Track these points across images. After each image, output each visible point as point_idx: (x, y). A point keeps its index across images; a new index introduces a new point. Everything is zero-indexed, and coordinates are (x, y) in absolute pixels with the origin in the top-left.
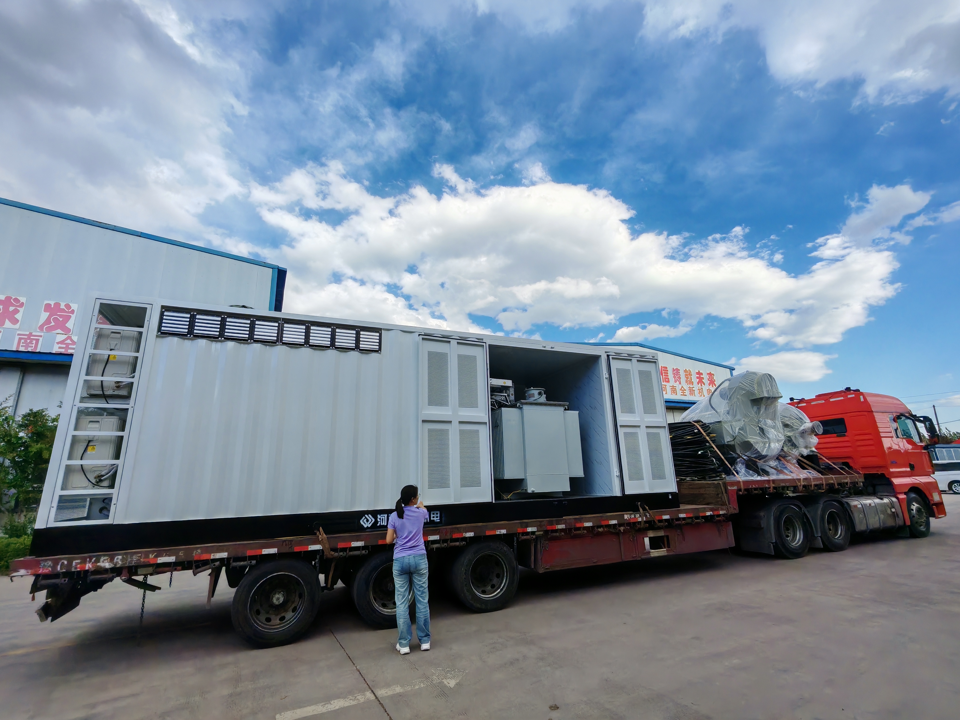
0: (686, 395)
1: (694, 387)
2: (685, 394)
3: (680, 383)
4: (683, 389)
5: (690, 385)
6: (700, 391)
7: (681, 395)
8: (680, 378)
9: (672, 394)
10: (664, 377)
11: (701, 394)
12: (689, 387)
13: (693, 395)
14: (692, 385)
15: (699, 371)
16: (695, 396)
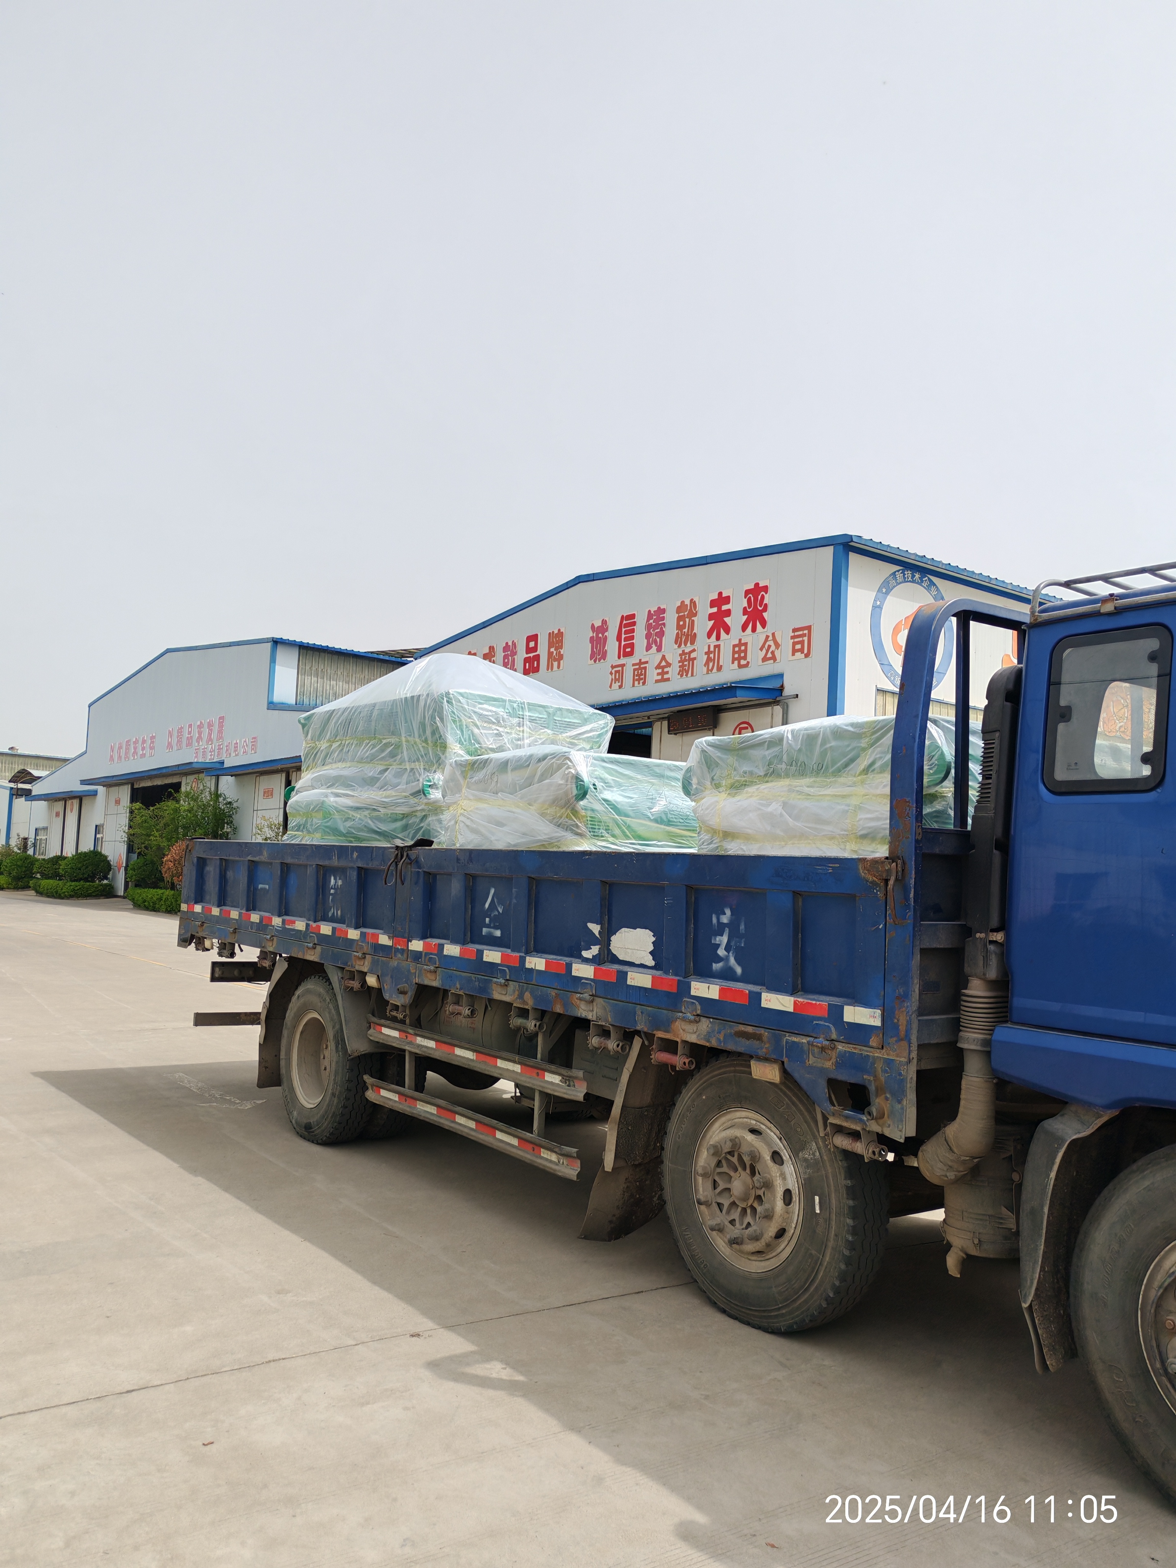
0: (668, 680)
1: (694, 650)
2: (666, 676)
3: (659, 649)
4: (664, 663)
5: (685, 645)
6: (712, 655)
7: (657, 681)
8: (661, 634)
9: (633, 686)
10: (623, 643)
11: (711, 664)
12: (684, 653)
13: (687, 675)
14: (692, 643)
15: (720, 594)
16: (692, 675)
